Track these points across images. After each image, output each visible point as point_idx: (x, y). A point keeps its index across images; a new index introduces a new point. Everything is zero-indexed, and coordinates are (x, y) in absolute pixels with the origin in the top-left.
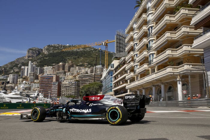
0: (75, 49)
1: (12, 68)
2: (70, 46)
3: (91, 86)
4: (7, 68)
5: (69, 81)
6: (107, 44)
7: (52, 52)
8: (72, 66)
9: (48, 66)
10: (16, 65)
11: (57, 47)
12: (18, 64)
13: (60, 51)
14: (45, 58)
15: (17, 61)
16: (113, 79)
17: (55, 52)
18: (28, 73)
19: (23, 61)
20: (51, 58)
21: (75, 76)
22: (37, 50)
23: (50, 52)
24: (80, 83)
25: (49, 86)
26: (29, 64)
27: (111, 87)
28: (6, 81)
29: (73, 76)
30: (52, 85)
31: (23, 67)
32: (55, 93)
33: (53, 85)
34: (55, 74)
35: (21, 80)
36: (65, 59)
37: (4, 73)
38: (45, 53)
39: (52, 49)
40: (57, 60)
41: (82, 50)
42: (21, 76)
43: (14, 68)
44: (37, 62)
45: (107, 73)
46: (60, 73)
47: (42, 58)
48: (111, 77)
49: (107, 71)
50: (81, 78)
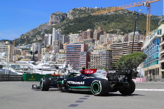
0: (104, 13)
1: (34, 36)
2: (99, 9)
3: (132, 57)
4: (30, 36)
5: (100, 51)
6: (149, 4)
7: (77, 17)
8: (102, 33)
9: (73, 33)
10: (39, 33)
11: (84, 10)
12: (41, 32)
13: (87, 15)
14: (70, 24)
15: (40, 28)
16: (160, 49)
17: (82, 16)
18: (52, 42)
19: (46, 28)
20: (76, 24)
21: (106, 45)
22: (60, 15)
23: (76, 17)
24: (112, 53)
25: (77, 56)
26: (53, 31)
27: (158, 58)
28: (29, 51)
29: (104, 46)
30: (79, 55)
31: (46, 35)
32: (83, 65)
33: (81, 55)
34: (82, 43)
35: (45, 50)
36: (93, 25)
37: (27, 42)
38: (70, 18)
39: (77, 13)
40: (84, 27)
41: (113, 13)
42: (45, 45)
43: (37, 36)
44: (62, 29)
45: (151, 41)
46: (88, 41)
47: (67, 24)
48: (158, 45)
49: (152, 39)
50: (113, 48)
